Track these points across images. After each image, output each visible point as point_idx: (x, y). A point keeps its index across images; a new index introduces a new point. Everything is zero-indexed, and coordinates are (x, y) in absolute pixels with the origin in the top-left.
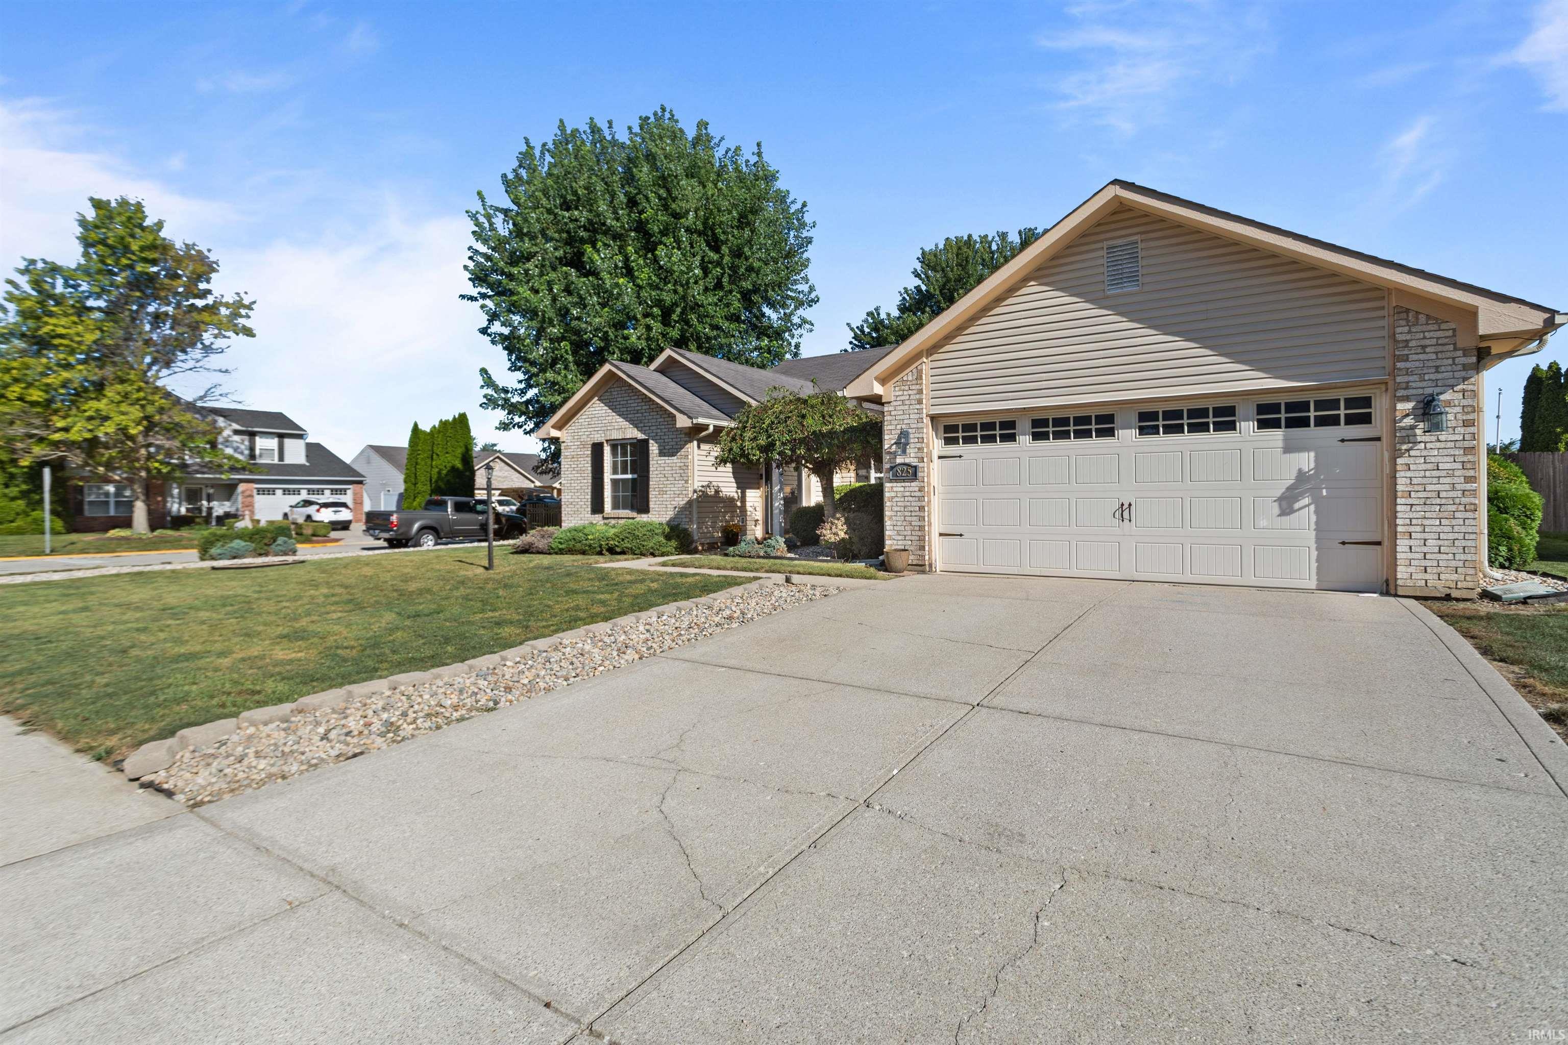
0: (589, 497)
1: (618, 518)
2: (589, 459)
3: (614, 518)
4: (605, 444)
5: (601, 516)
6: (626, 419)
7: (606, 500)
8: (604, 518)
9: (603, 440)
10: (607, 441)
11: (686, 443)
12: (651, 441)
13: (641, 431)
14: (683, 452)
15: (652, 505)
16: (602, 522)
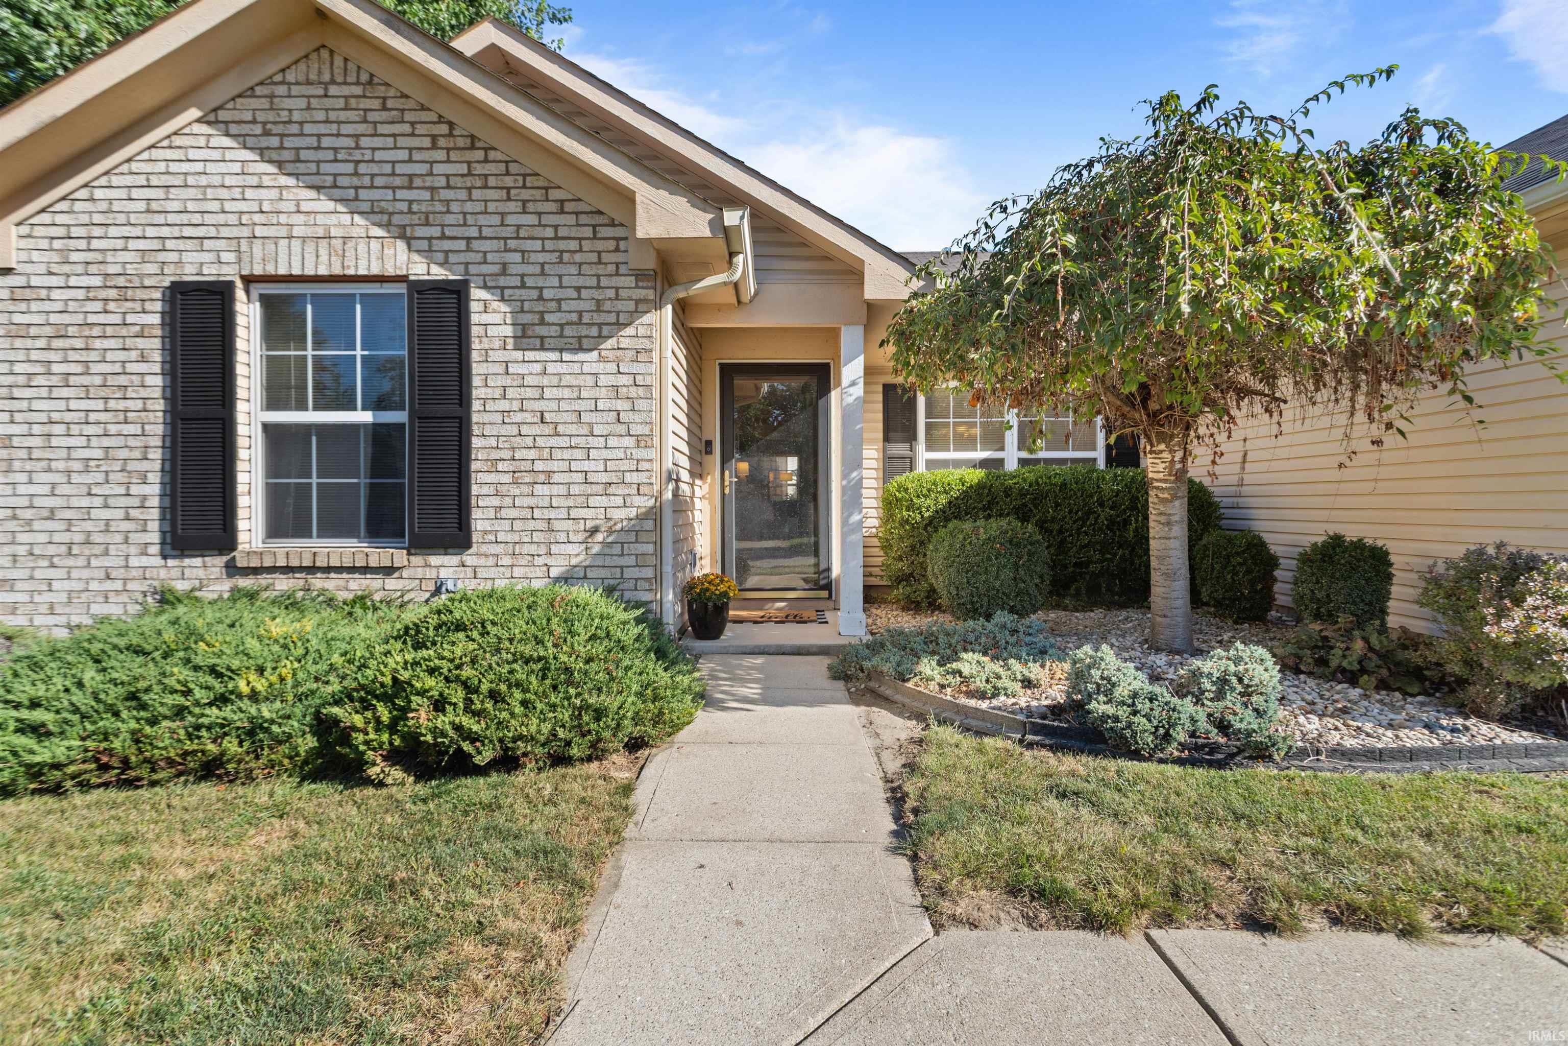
0: (153, 490)
1: (312, 570)
2: (154, 345)
3: (288, 570)
4: (240, 294)
5: (221, 560)
6: (352, 203)
7: (242, 501)
8: (232, 569)
9: (230, 273)
10: (249, 280)
11: (641, 307)
12: (477, 293)
13: (428, 253)
14: (626, 337)
15: (480, 521)
16: (224, 587)
